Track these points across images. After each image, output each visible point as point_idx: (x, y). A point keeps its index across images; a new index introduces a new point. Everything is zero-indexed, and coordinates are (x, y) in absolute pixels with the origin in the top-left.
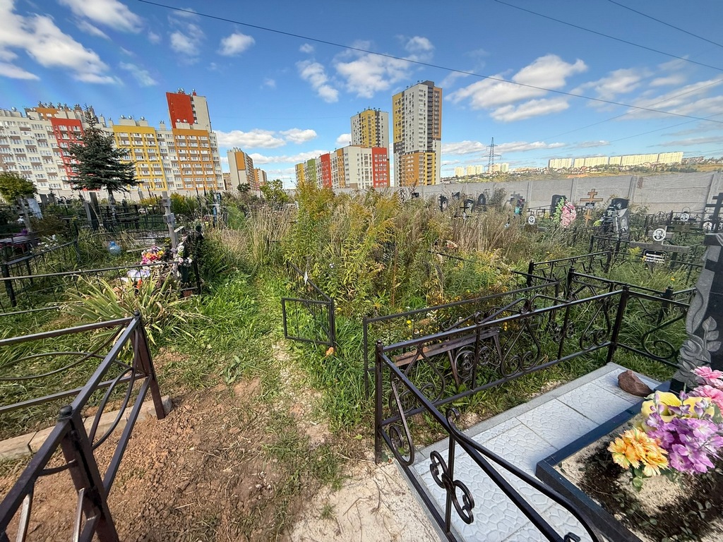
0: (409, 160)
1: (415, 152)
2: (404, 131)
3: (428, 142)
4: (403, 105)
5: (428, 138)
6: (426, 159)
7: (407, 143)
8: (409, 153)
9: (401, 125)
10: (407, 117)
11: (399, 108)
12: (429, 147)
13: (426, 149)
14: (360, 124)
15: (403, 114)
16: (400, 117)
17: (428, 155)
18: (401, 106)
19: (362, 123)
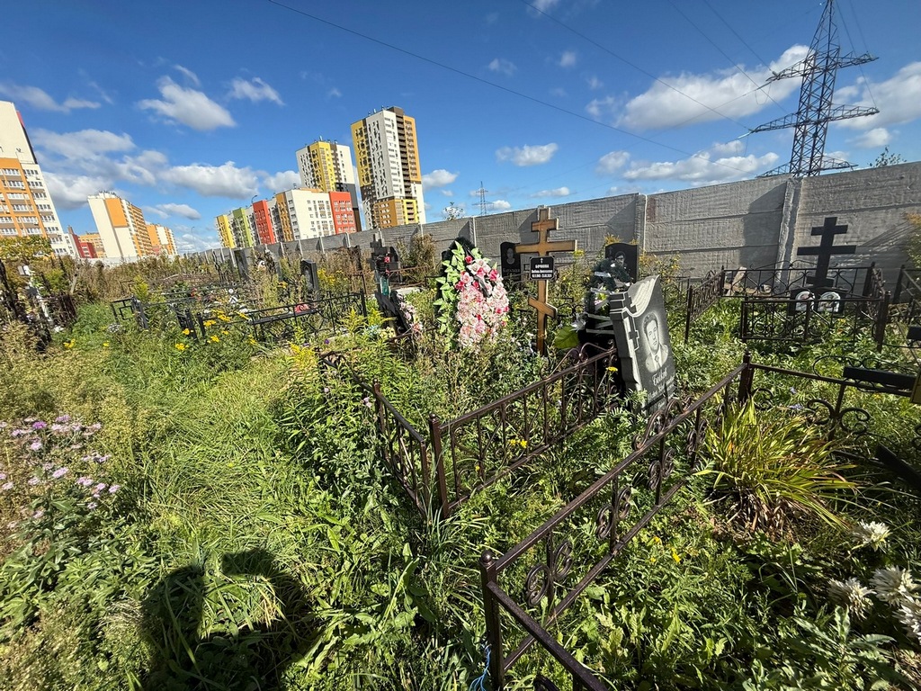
0: (383, 209)
1: (390, 198)
2: (371, 171)
3: (406, 187)
4: (366, 136)
5: (405, 181)
6: (405, 207)
7: (378, 187)
8: (382, 200)
9: (368, 164)
10: (375, 154)
11: (363, 141)
12: (406, 192)
13: (404, 194)
14: (311, 161)
15: (368, 148)
16: (364, 153)
17: (408, 203)
18: (364, 138)
19: (313, 160)
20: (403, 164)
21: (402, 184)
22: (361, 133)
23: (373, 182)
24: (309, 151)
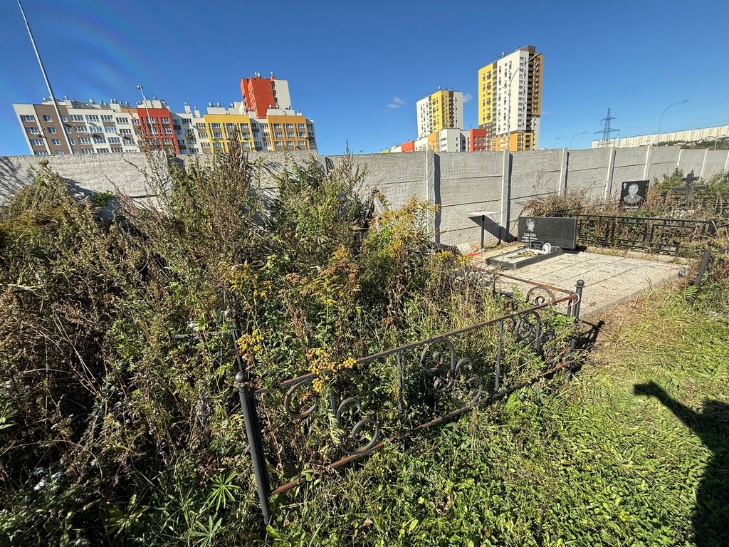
0: (502, 143)
1: (512, 133)
2: (495, 110)
3: (527, 121)
4: (495, 78)
5: (528, 115)
6: (524, 141)
7: (501, 123)
8: (502, 135)
9: (492, 103)
10: (502, 92)
11: (489, 83)
12: (527, 126)
13: (525, 128)
14: (430, 108)
15: (495, 89)
16: (489, 94)
17: (527, 136)
18: (491, 80)
19: (433, 107)
20: (528, 99)
21: (525, 118)
22: (489, 77)
23: (495, 120)
24: (430, 100)
